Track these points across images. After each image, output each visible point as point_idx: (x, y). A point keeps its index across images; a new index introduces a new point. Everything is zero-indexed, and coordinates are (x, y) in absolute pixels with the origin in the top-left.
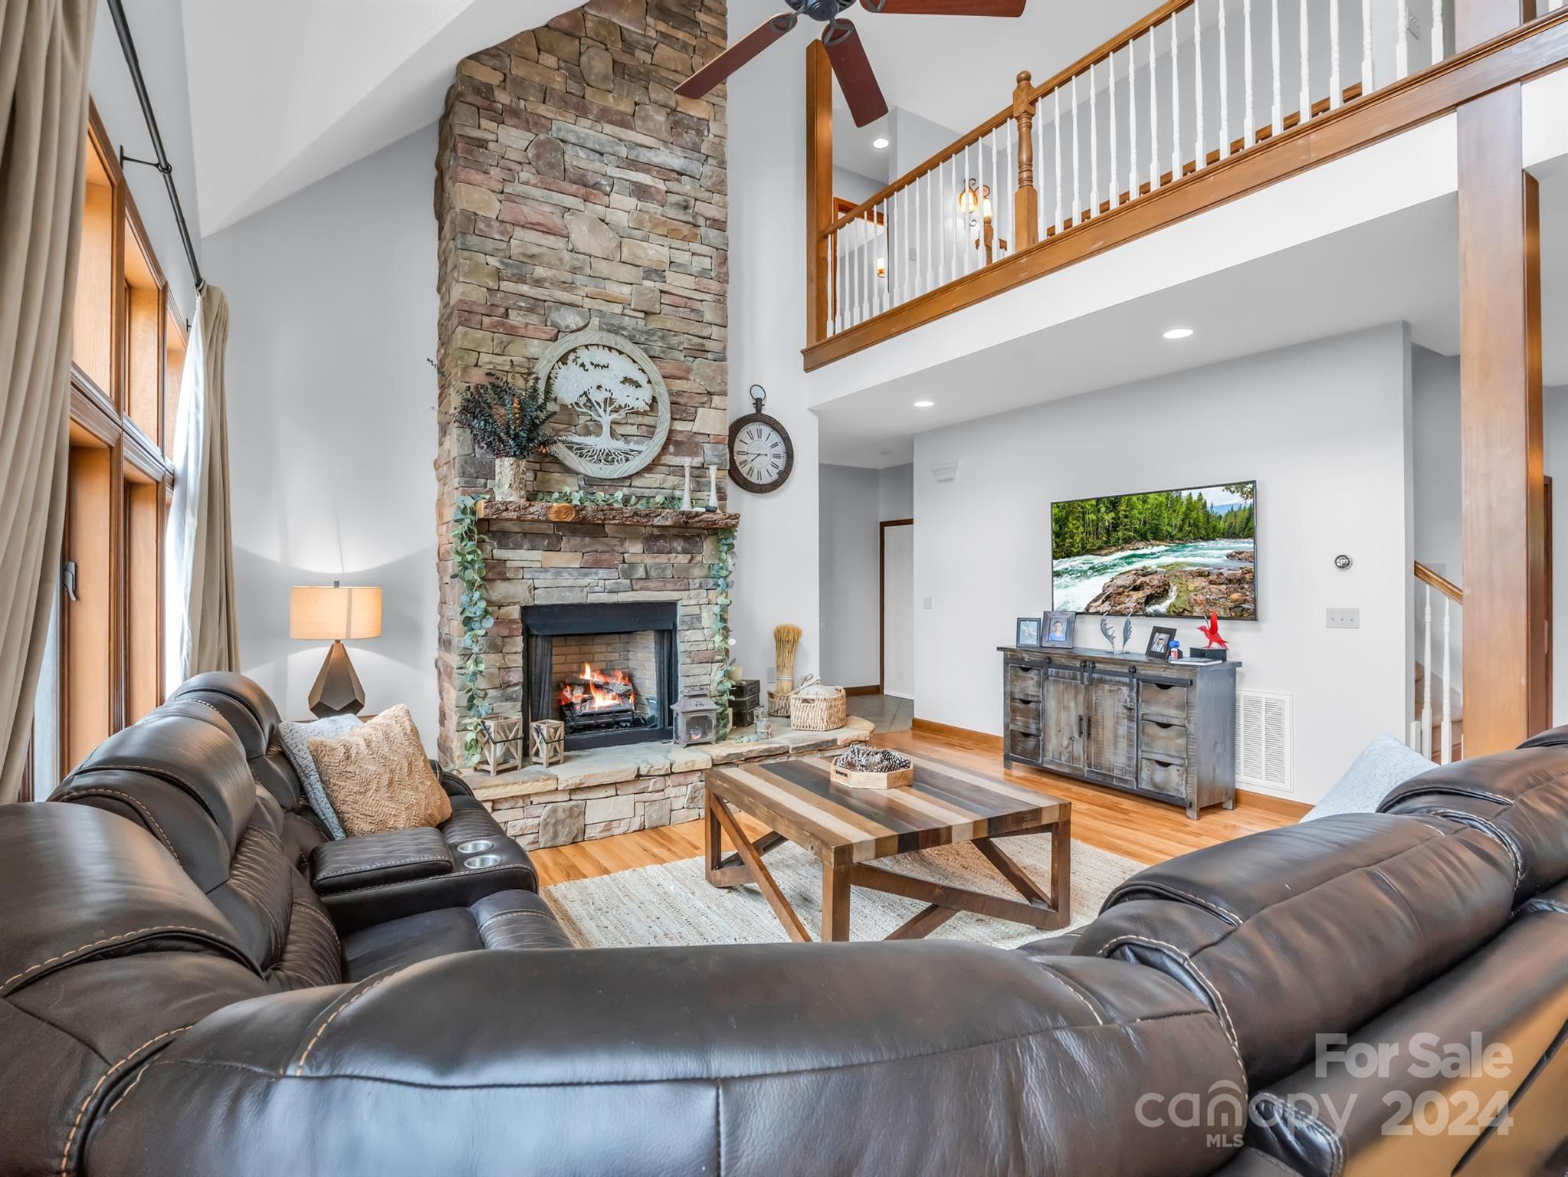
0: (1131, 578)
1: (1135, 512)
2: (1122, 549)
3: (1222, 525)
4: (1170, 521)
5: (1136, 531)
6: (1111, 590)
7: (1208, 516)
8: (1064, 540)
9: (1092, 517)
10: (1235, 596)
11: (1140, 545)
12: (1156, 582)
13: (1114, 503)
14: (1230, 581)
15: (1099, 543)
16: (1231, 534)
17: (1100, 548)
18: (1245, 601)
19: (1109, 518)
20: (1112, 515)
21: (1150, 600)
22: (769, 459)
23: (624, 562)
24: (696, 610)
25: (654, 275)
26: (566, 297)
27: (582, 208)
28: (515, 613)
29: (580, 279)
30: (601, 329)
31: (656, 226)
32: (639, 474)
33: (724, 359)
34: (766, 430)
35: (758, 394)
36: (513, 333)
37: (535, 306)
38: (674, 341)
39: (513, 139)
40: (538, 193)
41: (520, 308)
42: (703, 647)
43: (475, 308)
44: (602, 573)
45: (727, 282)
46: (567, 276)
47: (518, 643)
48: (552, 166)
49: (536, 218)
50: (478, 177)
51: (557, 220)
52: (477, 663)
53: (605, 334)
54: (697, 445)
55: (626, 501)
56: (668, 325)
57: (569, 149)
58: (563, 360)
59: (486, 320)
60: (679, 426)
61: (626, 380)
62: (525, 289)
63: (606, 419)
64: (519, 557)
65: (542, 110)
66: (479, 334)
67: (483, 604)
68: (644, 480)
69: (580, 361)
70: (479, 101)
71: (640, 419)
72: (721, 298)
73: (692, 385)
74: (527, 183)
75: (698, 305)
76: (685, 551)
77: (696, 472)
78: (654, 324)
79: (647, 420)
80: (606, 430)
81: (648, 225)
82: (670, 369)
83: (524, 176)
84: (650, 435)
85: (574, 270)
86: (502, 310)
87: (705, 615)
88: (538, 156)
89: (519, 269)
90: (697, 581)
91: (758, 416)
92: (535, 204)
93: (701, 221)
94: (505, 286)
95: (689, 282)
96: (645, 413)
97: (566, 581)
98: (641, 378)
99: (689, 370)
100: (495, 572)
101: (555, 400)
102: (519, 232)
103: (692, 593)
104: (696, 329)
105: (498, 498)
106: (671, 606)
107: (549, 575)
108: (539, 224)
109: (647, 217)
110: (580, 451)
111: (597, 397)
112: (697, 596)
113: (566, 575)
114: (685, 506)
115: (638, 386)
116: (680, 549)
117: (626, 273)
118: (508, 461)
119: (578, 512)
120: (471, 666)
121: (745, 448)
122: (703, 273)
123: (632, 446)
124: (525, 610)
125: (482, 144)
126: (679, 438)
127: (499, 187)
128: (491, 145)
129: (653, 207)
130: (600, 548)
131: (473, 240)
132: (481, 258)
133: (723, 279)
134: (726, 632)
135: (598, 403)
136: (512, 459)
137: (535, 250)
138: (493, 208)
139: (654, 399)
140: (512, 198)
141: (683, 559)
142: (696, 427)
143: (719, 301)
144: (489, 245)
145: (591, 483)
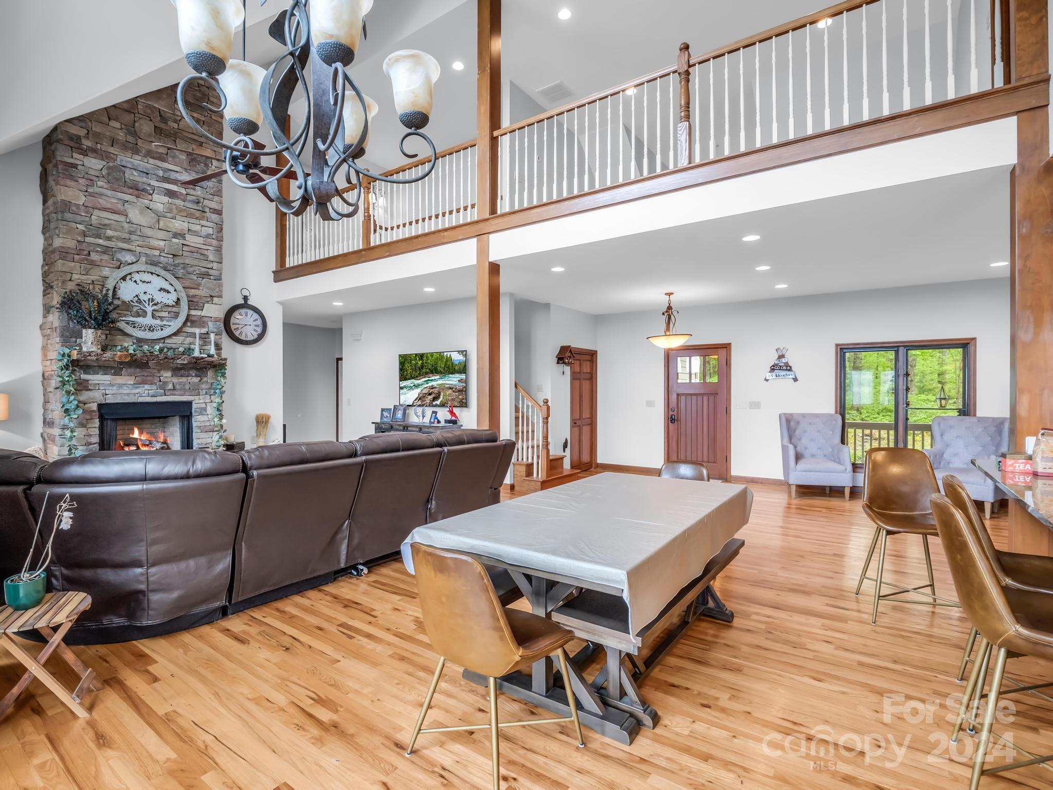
0: (428, 390)
1: (429, 361)
2: (425, 377)
3: (457, 368)
4: (441, 366)
5: (429, 369)
6: (421, 395)
7: (452, 364)
8: (404, 372)
9: (414, 362)
10: (460, 397)
11: (431, 375)
12: (436, 392)
13: (422, 356)
14: (459, 391)
15: (417, 374)
16: (460, 372)
17: (417, 377)
18: (463, 399)
19: (420, 362)
20: (421, 362)
21: (435, 399)
22: (253, 327)
23: (160, 381)
24: (204, 406)
25: (179, 237)
26: (125, 246)
27: (135, 201)
28: (94, 407)
29: (133, 237)
30: (147, 263)
31: (180, 211)
32: (169, 337)
33: (220, 279)
34: (250, 312)
35: (246, 293)
36: (93, 264)
37: (106, 250)
38: (190, 270)
39: (94, 164)
40: (109, 193)
41: (97, 251)
42: (208, 424)
43: (70, 251)
44: (147, 387)
45: (222, 241)
46: (127, 236)
47: (97, 422)
48: (117, 179)
49: (109, 206)
50: (72, 183)
51: (120, 206)
52: (72, 431)
53: (149, 266)
54: (204, 322)
55: (161, 350)
56: (187, 261)
57: (128, 171)
58: (124, 278)
59: (76, 257)
60: (193, 312)
61: (161, 290)
62: (101, 241)
63: (149, 309)
64: (95, 378)
65: (111, 150)
66: (72, 264)
67: (76, 402)
68: (172, 340)
69: (133, 280)
70: (72, 144)
71: (170, 309)
72: (219, 250)
73: (202, 292)
74: (102, 187)
75: (205, 252)
76: (196, 376)
77: (204, 336)
78: (178, 261)
79: (174, 309)
80: (149, 314)
81: (175, 211)
82: (187, 284)
83: (100, 183)
84: (176, 315)
85: (130, 233)
86: (86, 252)
87: (208, 408)
88: (109, 174)
89: (98, 231)
90: (204, 391)
91: (245, 305)
92: (105, 198)
93: (207, 210)
94: (88, 239)
95: (200, 240)
96: (173, 306)
97: (125, 390)
98: (171, 289)
99: (199, 285)
100: (82, 386)
101: (119, 299)
102: (96, 212)
103: (201, 397)
104: (204, 264)
105: (84, 349)
106: (189, 404)
107: (115, 388)
108: (109, 209)
109: (174, 207)
110: (133, 325)
111: (143, 297)
112: (204, 398)
113: (125, 388)
114: (196, 354)
115: (168, 292)
116: (194, 375)
117: (162, 234)
118: (90, 331)
119: (132, 357)
120: (68, 433)
121: (237, 321)
122: (208, 236)
123: (165, 323)
124: (100, 406)
125: (74, 166)
126: (193, 319)
127: (85, 189)
128: (79, 167)
129: (179, 202)
130: (146, 374)
131: (68, 216)
132: (74, 225)
133: (220, 239)
134: (221, 417)
135: (144, 301)
136: (93, 330)
137: (107, 222)
138: (81, 200)
139: (178, 299)
140: (92, 195)
141: (196, 380)
142: (203, 313)
143: (217, 250)
144: (79, 218)
145: (140, 341)
